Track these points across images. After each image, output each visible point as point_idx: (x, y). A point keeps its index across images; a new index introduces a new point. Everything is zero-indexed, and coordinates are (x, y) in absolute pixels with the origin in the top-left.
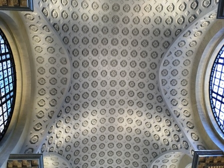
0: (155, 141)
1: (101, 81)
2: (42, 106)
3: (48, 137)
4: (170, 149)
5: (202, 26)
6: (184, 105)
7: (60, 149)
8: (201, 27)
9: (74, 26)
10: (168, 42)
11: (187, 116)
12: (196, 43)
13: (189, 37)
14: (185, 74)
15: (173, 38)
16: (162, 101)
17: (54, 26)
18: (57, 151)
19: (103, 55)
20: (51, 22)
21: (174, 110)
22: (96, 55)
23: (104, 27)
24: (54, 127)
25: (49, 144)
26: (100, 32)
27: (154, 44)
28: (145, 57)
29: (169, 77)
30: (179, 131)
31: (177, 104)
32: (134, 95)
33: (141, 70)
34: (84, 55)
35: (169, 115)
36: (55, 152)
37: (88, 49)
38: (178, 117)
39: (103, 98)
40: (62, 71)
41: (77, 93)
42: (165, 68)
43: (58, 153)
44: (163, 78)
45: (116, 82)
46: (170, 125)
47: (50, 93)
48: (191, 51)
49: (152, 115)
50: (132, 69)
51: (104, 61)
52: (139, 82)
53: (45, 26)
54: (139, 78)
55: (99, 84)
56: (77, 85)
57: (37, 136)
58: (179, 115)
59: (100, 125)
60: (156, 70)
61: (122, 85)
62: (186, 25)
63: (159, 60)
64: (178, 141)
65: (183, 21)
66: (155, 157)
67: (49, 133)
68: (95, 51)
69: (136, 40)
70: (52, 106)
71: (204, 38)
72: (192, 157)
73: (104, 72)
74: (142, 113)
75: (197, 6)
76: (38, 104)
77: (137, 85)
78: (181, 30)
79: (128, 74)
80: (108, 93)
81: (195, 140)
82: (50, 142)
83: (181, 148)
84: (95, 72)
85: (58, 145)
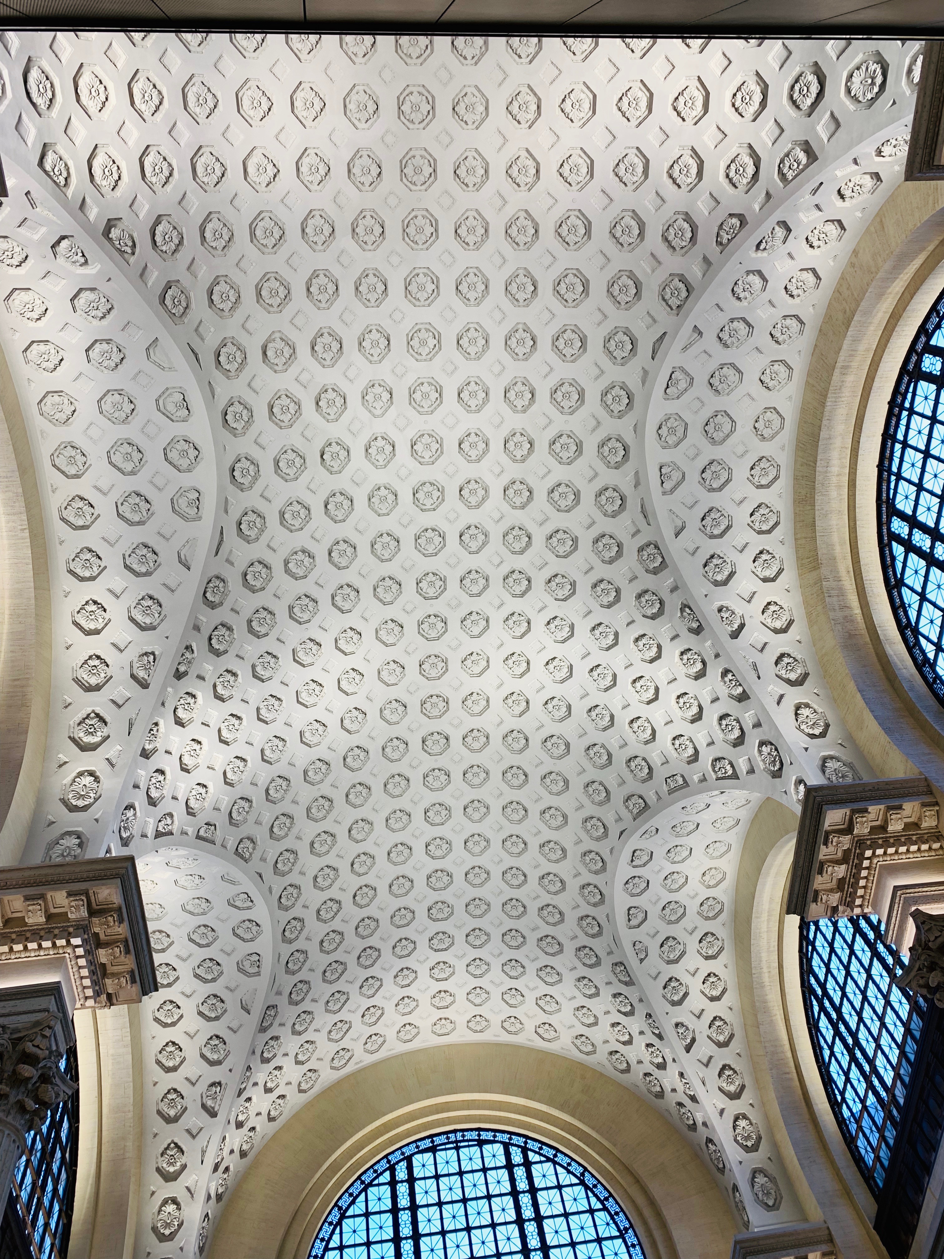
0: (635, 747)
1: (367, 488)
2: (97, 632)
3: (142, 772)
4: (704, 779)
5: (842, 197)
6: (765, 580)
7: (202, 818)
8: (839, 203)
9: (208, 219)
10: (682, 279)
11: (776, 631)
12: (818, 277)
13: (783, 250)
14: (767, 433)
15: (706, 261)
16: (664, 564)
17: (107, 233)
18: (190, 831)
19: (369, 358)
20: (93, 213)
21: (718, 604)
22: (334, 361)
23: (361, 215)
24: (166, 724)
25: (152, 802)
26: (344, 240)
27: (616, 290)
28: (574, 359)
29: (692, 452)
30: (743, 697)
31: (732, 575)
32: (529, 544)
33: (561, 423)
34: (272, 367)
35: (698, 631)
36: (184, 833)
37: (293, 335)
38: (735, 635)
39: (387, 569)
40: (173, 455)
41: (255, 557)
42: (672, 407)
43: (198, 837)
44: (666, 456)
45: (441, 490)
46: (700, 675)
47: (126, 567)
48: (796, 317)
49: (616, 635)
50: (515, 421)
51: (378, 390)
52: (550, 482)
53: (63, 238)
54: (552, 462)
55: (361, 502)
56: (252, 517)
57: (91, 774)
58: (742, 626)
59: (382, 694)
60: (630, 419)
61: (473, 500)
62: (768, 195)
63: (645, 372)
64: (739, 742)
65: (751, 170)
66: (640, 813)
67: (145, 754)
68: (327, 339)
69: (528, 274)
70: (143, 628)
71: (855, 252)
72: (798, 809)
73: (380, 443)
74: (572, 627)
75: (820, 94)
76: (76, 624)
77: (541, 495)
78: (742, 218)
79: (496, 445)
80: (407, 543)
81: (812, 736)
82: (154, 794)
83: (751, 771)
84: (335, 448)
85: (192, 803)
